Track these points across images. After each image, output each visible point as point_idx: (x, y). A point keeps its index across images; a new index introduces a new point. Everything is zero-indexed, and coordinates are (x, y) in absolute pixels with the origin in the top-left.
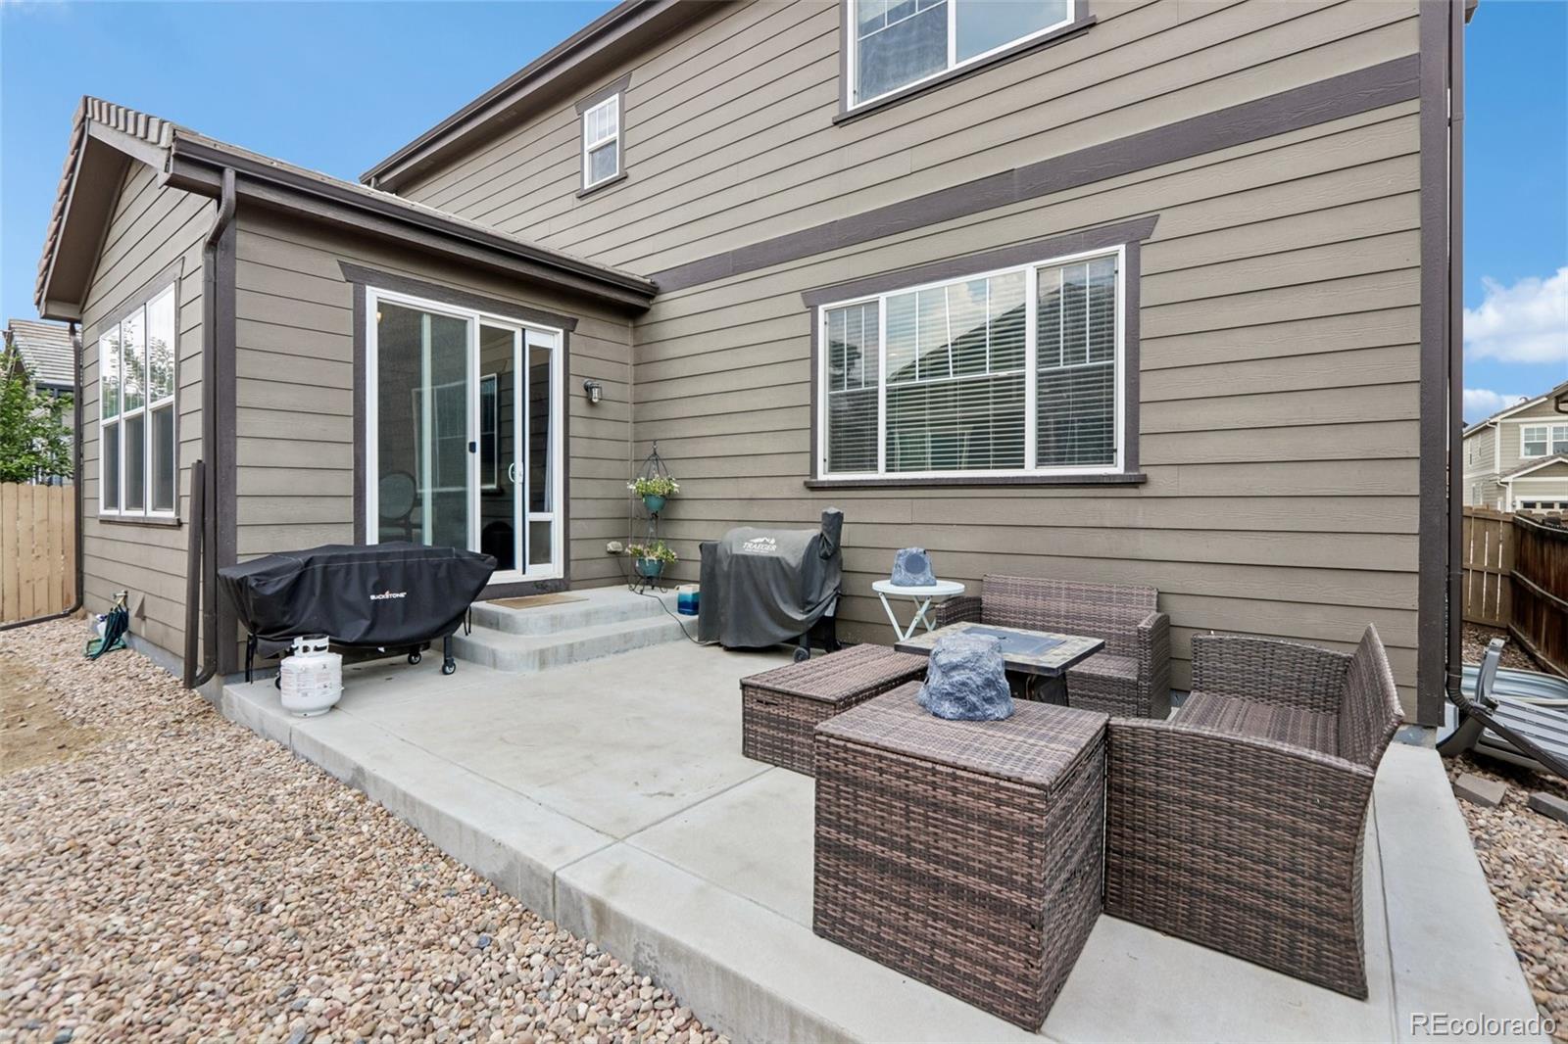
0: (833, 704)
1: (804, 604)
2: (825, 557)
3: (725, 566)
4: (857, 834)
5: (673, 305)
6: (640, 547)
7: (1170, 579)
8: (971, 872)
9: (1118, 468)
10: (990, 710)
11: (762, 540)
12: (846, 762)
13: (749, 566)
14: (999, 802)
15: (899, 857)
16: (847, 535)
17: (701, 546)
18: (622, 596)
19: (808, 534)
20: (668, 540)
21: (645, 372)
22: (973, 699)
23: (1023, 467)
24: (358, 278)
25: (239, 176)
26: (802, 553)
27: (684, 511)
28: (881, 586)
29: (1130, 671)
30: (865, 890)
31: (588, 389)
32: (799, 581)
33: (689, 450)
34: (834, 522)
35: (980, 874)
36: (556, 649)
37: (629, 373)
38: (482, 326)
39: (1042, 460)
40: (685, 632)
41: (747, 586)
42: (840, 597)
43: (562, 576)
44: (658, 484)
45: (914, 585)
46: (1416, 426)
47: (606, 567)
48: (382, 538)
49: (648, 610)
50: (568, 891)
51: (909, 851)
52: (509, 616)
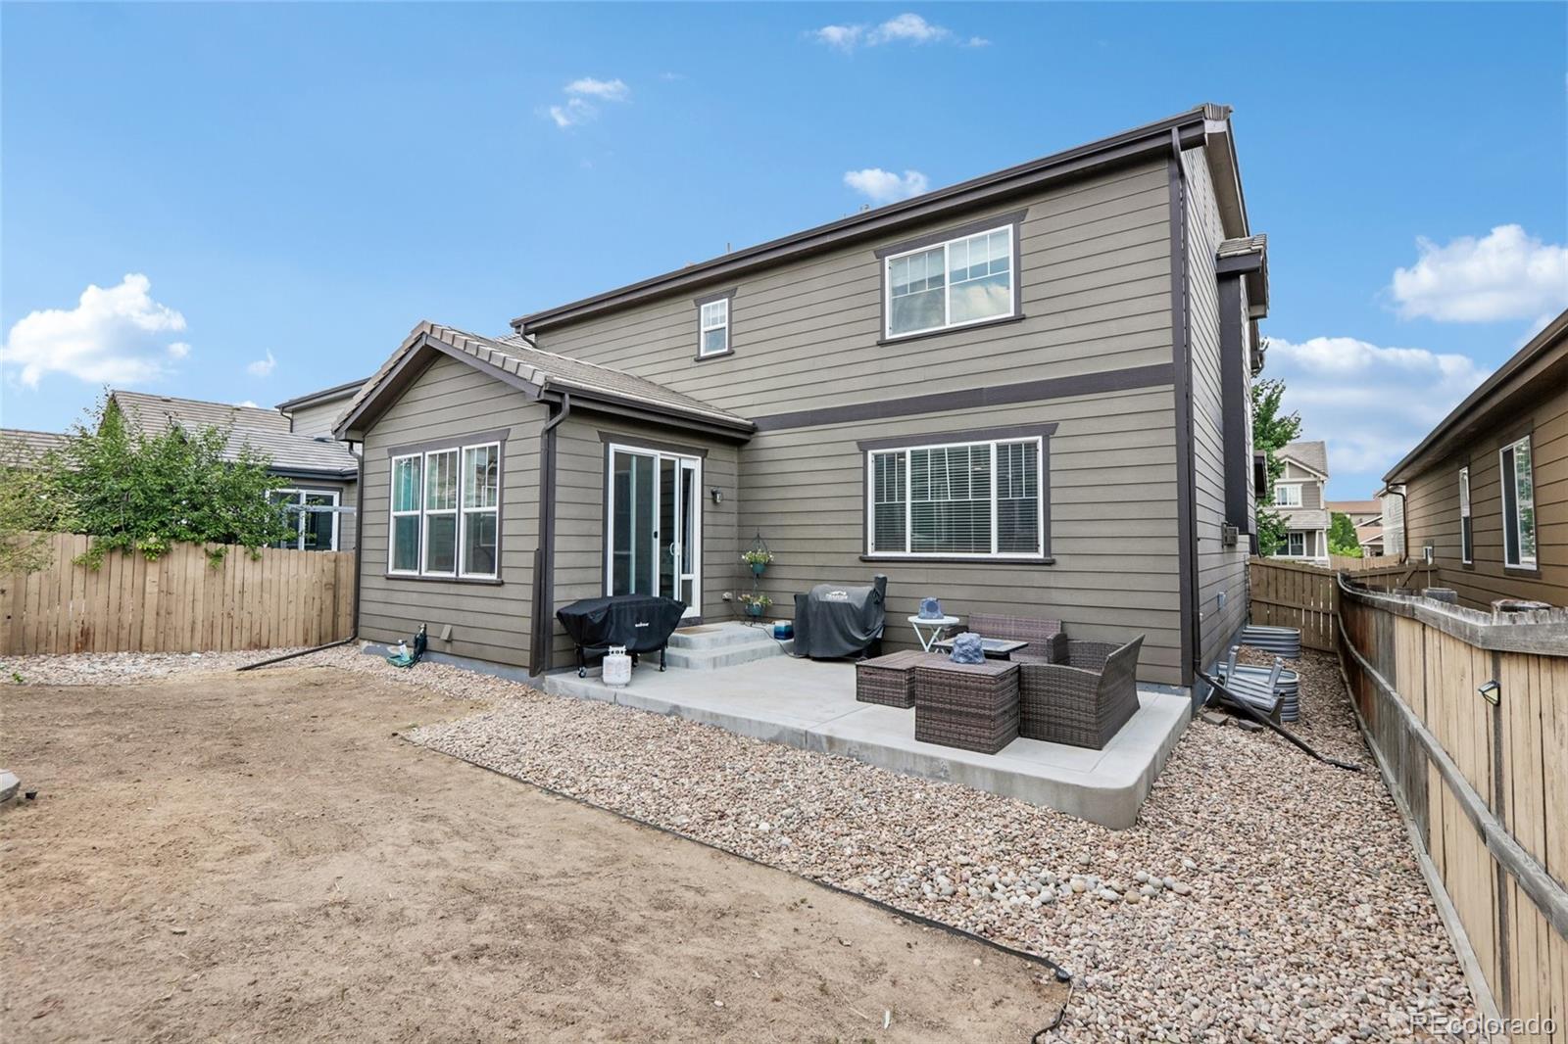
0: (904, 671)
1: (865, 630)
2: (877, 603)
3: (814, 609)
4: (931, 701)
5: (769, 439)
6: (748, 596)
7: (1068, 615)
8: (972, 707)
9: (1040, 555)
10: (977, 660)
11: (837, 593)
12: (928, 676)
13: (830, 608)
14: (981, 683)
15: (948, 707)
16: (890, 590)
17: (795, 597)
18: (735, 628)
19: (867, 589)
20: (767, 592)
21: (747, 482)
22: (970, 655)
23: (990, 552)
24: (606, 439)
25: (571, 396)
26: (865, 600)
27: (775, 573)
28: (912, 619)
29: (1044, 662)
30: (935, 720)
31: (714, 494)
32: (862, 618)
33: (780, 534)
34: (882, 583)
35: (974, 707)
36: (720, 658)
37: (735, 480)
38: (662, 460)
39: (1000, 550)
40: (785, 650)
41: (830, 620)
42: (885, 627)
43: (699, 615)
44: (760, 556)
45: (931, 618)
46: (1177, 540)
47: (721, 609)
48: (615, 592)
49: (755, 637)
50: (813, 736)
51: (951, 704)
52: (687, 639)
